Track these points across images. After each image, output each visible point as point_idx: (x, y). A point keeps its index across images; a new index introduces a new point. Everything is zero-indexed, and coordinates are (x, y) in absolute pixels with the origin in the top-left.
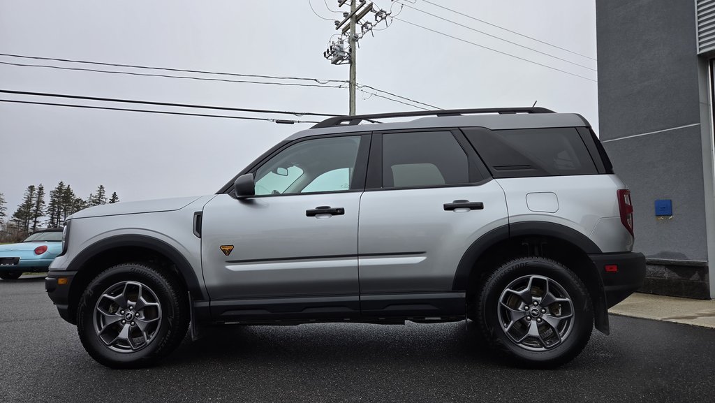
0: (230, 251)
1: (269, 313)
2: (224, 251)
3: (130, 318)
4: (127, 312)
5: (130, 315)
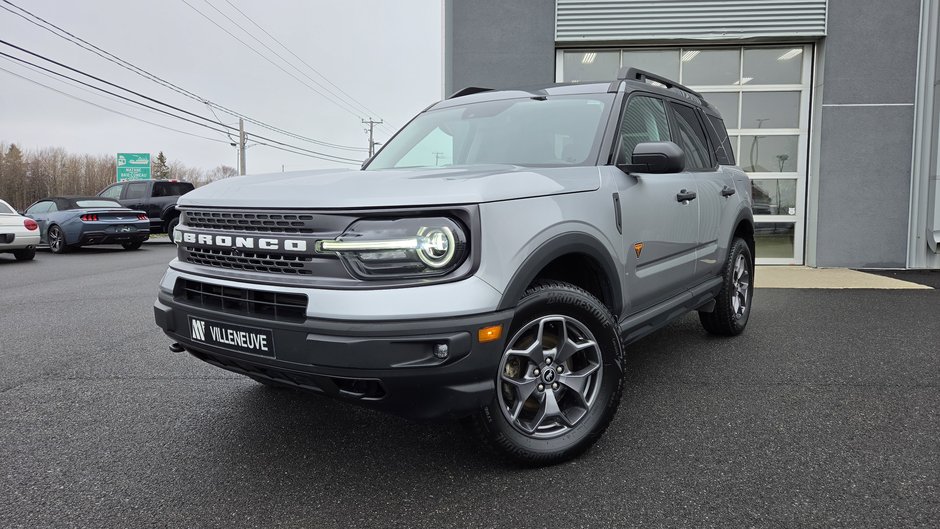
0: (640, 250)
2: (637, 251)
3: (552, 378)
4: (546, 369)
5: (550, 374)
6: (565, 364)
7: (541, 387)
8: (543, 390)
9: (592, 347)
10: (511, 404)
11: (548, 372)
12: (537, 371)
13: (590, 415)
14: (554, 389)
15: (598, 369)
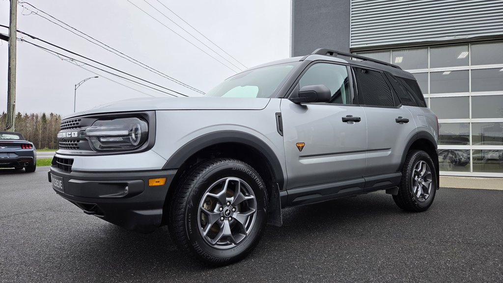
0: (303, 147)
1: (321, 196)
2: (299, 147)
3: (229, 214)
4: (226, 208)
5: (228, 212)
6: (236, 207)
7: (222, 218)
8: (223, 220)
9: (252, 199)
10: (204, 226)
11: (227, 210)
12: (221, 209)
13: (247, 238)
14: (229, 221)
15: (254, 213)
